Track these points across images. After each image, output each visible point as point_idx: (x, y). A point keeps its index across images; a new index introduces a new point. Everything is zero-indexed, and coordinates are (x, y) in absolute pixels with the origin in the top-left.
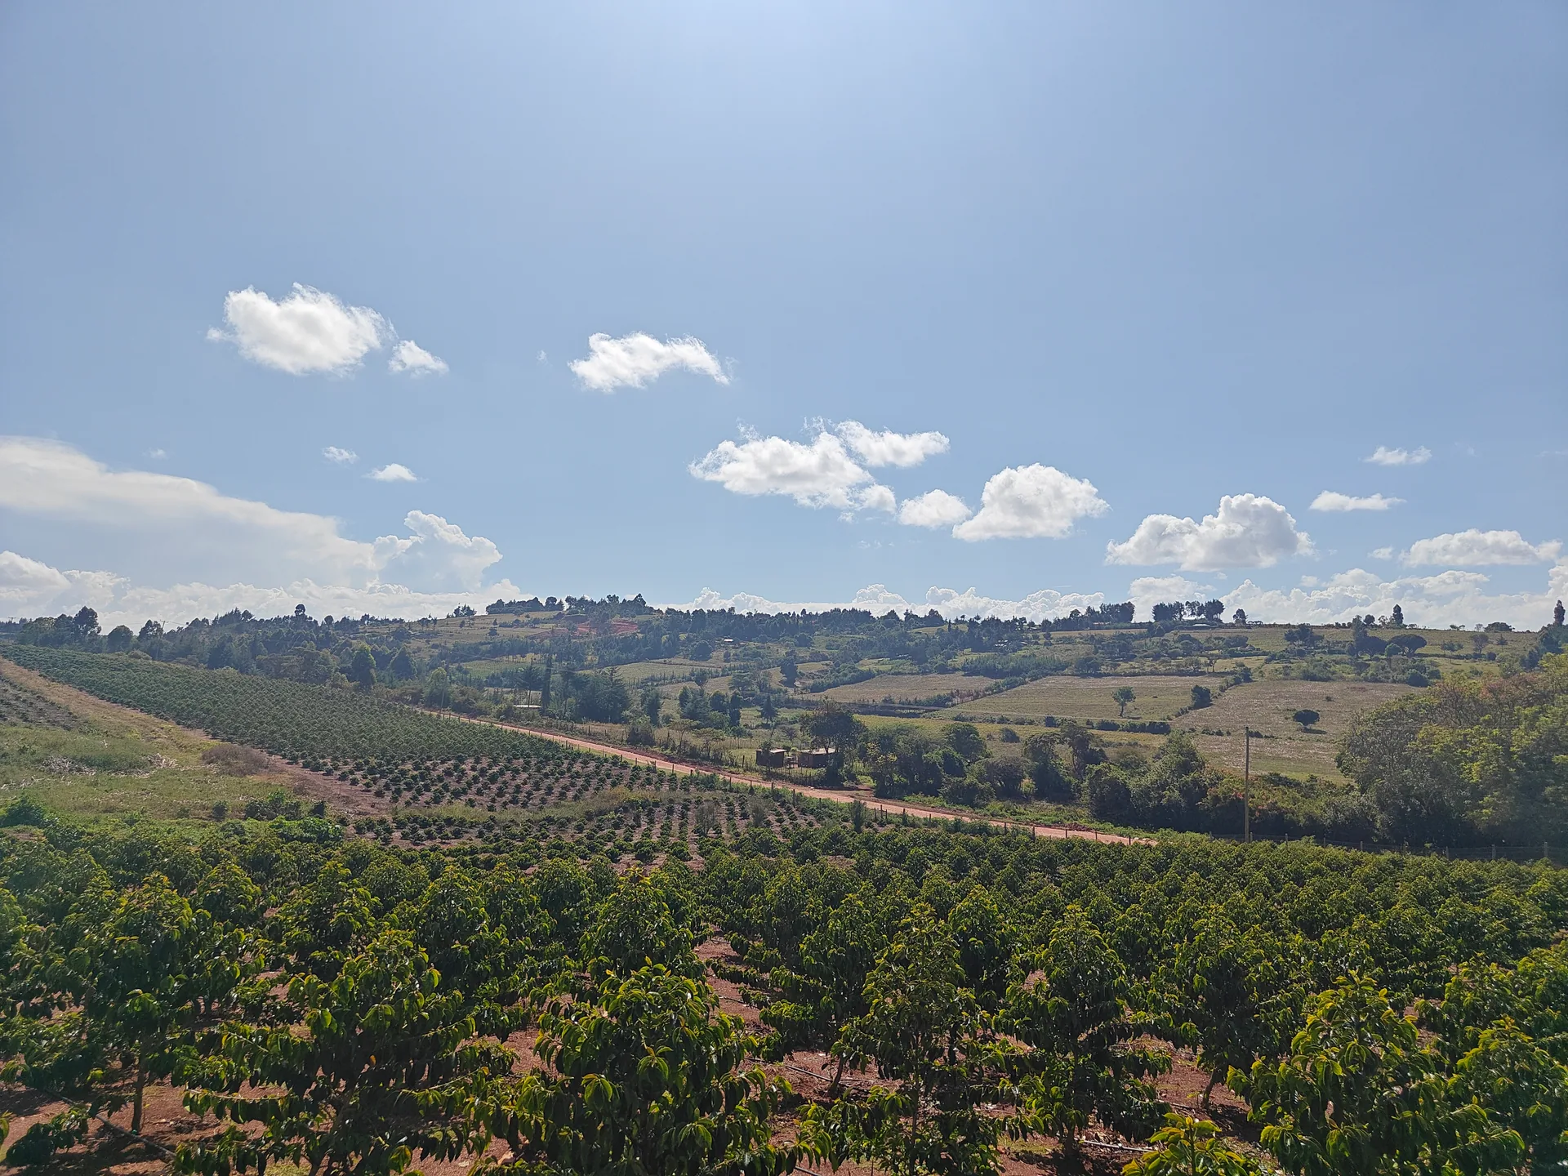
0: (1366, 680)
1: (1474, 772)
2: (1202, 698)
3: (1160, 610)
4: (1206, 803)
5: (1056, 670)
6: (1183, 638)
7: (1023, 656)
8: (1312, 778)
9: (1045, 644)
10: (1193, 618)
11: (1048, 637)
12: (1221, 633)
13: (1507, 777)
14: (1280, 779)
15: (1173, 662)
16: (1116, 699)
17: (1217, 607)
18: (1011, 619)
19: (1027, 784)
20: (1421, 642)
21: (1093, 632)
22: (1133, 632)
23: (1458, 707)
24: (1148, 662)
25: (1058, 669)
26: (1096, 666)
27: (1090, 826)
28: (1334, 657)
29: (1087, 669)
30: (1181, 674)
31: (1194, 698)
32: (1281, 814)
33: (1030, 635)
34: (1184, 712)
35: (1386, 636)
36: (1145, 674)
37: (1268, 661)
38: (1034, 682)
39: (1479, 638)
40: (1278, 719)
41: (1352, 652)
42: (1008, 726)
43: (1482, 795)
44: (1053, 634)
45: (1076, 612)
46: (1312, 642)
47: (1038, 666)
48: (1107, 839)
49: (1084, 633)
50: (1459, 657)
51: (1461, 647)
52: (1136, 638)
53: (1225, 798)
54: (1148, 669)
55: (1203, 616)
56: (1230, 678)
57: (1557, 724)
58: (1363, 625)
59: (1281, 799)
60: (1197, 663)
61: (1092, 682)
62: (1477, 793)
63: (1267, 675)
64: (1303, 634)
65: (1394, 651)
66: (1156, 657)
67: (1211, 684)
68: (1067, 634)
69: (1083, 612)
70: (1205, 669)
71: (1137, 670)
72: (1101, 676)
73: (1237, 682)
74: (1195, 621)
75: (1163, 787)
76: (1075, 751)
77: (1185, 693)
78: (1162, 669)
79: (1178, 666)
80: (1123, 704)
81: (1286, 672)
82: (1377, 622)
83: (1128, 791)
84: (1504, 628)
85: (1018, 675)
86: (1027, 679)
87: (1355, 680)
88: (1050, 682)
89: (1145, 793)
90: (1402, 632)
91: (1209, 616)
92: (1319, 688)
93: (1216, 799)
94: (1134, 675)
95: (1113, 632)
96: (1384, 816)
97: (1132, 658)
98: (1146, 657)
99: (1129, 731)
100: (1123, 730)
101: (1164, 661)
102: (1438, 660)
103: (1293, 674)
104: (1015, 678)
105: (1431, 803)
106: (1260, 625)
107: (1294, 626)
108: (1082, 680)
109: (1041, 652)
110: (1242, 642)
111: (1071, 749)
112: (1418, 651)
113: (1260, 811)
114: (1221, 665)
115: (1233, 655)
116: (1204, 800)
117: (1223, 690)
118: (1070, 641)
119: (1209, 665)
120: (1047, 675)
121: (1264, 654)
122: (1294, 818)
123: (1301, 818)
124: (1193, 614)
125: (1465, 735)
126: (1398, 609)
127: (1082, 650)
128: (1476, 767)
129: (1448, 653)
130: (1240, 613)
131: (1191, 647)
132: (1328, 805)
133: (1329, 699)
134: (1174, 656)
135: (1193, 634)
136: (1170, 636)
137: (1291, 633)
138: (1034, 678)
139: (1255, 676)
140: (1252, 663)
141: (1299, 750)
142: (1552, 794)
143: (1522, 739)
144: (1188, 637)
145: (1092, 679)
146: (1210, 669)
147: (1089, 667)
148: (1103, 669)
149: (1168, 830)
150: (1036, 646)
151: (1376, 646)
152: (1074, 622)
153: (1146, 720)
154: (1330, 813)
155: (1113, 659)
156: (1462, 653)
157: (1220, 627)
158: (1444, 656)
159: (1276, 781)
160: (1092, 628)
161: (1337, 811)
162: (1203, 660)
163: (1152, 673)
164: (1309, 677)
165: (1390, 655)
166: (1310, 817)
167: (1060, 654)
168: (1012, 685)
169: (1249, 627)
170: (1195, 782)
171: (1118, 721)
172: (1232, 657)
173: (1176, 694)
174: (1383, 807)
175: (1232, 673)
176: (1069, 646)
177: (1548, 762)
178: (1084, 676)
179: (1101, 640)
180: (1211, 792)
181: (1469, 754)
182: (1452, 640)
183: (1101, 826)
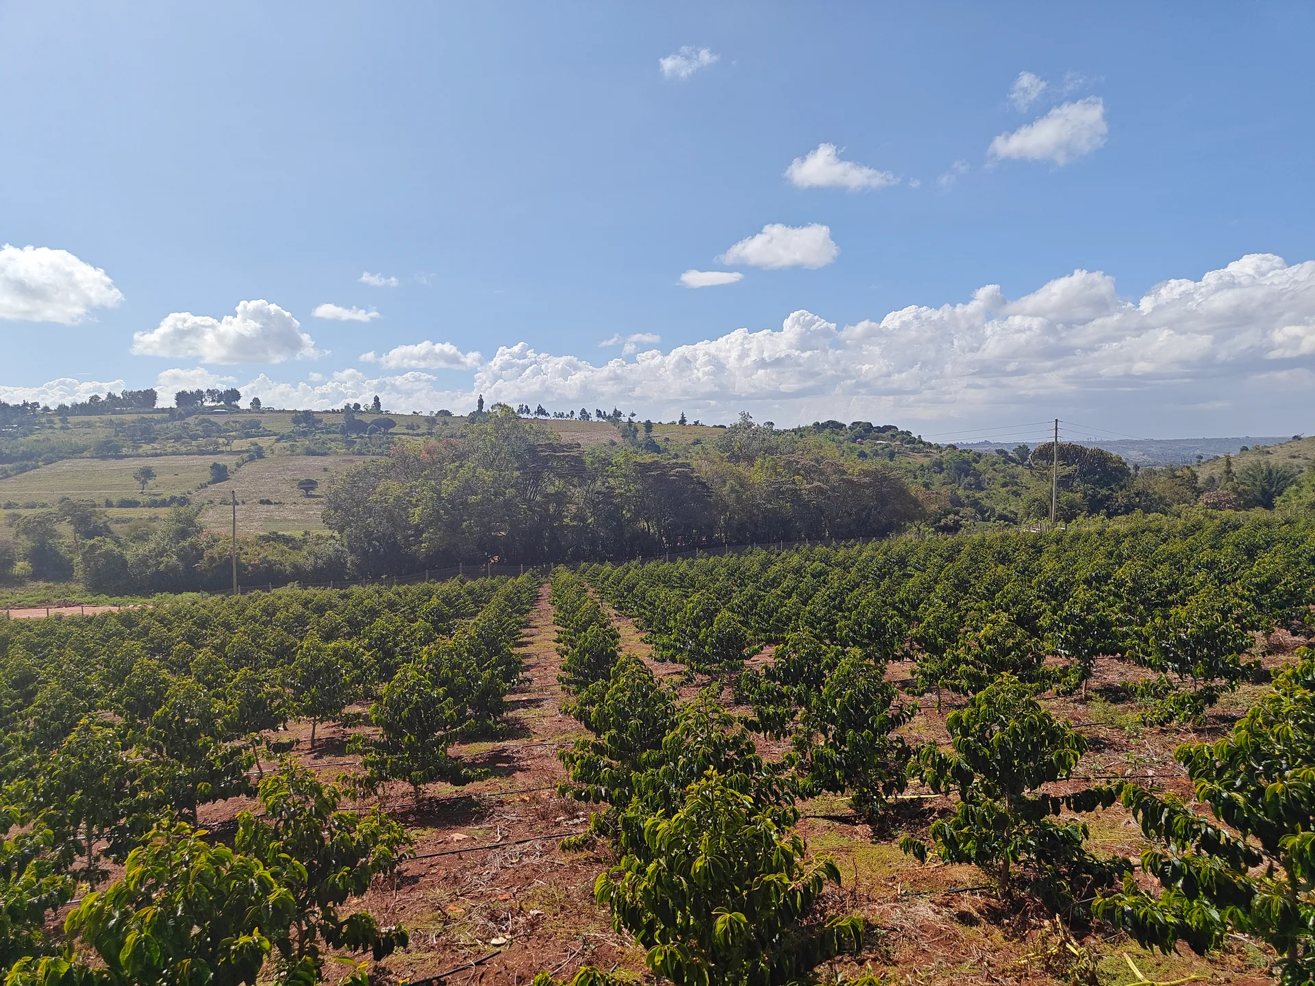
0: (353, 453)
1: (416, 515)
2: (220, 474)
3: (181, 397)
4: (202, 564)
5: (73, 453)
6: (203, 421)
7: (35, 441)
8: (307, 533)
9: (62, 428)
10: (213, 404)
11: (64, 421)
12: (238, 417)
13: (439, 518)
14: (278, 536)
15: (194, 443)
16: (137, 478)
17: (235, 395)
18: (21, 403)
19: (21, 567)
20: (393, 424)
21: (114, 417)
22: (156, 416)
23: (407, 466)
24: (171, 443)
25: (76, 452)
26: (117, 448)
27: (82, 600)
28: (330, 436)
29: (108, 451)
30: (201, 453)
31: (212, 474)
32: (271, 565)
33: (44, 420)
34: (203, 486)
35: (368, 419)
36: (166, 455)
37: (278, 441)
38: (49, 466)
39: (431, 421)
40: (285, 488)
41: (344, 431)
42: (16, 511)
43: (423, 532)
44: (70, 419)
45: (97, 397)
46: (313, 425)
47: (53, 449)
48: (99, 611)
49: (104, 417)
50: (418, 435)
51: (418, 427)
52: (158, 422)
53: (220, 558)
54: (170, 450)
55: (222, 403)
56: (245, 455)
57: (469, 476)
58: (352, 411)
59: (271, 554)
60: (216, 443)
61: (113, 464)
62: (419, 531)
63: (277, 452)
64: (307, 417)
65: (373, 431)
66: (178, 439)
67: (228, 461)
68: (86, 418)
69: (103, 397)
70: (224, 449)
71: (158, 451)
72: (122, 457)
73: (252, 459)
74: (215, 407)
75: (161, 554)
76: (76, 528)
77: (204, 470)
78: (183, 449)
79: (198, 446)
80: (144, 483)
81: (292, 449)
82: (362, 409)
83: (125, 562)
84: (447, 413)
85: (29, 459)
86: (40, 463)
87: (345, 454)
88: (66, 465)
89: (143, 562)
90: (380, 416)
91: (228, 403)
92: (318, 461)
93: (212, 559)
94: (156, 455)
95: (135, 417)
96: (353, 557)
97: (153, 440)
98: (167, 439)
99: (150, 507)
100: (144, 506)
101: (184, 443)
102: (404, 437)
103: (298, 451)
104: (25, 462)
105: (387, 542)
106: (271, 411)
107: (299, 412)
108: (102, 462)
109: (57, 436)
110: (256, 425)
111: (72, 527)
112: (391, 430)
113: (252, 566)
114: (237, 445)
115: (248, 436)
116: (201, 562)
117: (239, 465)
118: (89, 425)
119: (227, 445)
120: (62, 458)
121: (275, 434)
122: (282, 568)
123: (288, 567)
124: (213, 401)
125: (411, 487)
126: (377, 399)
127: (102, 434)
128: (418, 511)
129: (411, 431)
130: (256, 402)
131: (210, 430)
132: (309, 553)
133: (325, 470)
134: (194, 438)
135: (212, 418)
136: (191, 420)
137: (296, 417)
138: (48, 462)
139: (267, 454)
140: (264, 442)
141: (302, 512)
142: (467, 527)
143: (448, 487)
144: (209, 421)
145: (113, 460)
146: (228, 448)
147: (109, 450)
148: (124, 451)
149: (164, 594)
150: (51, 431)
151: (360, 427)
152: (93, 407)
153: (167, 495)
154: (312, 560)
155: (134, 442)
156: (420, 431)
157: (238, 412)
158: (408, 434)
159: (275, 538)
160: (114, 413)
161: (317, 558)
162: (221, 440)
163: (174, 454)
164: (310, 453)
165: (370, 434)
166: (295, 566)
167: (78, 439)
168: (23, 470)
169: (263, 413)
170: (192, 546)
171: (139, 499)
172: (247, 437)
173: (197, 471)
174: (353, 550)
175: (247, 451)
176: (88, 430)
177: (465, 504)
178: (104, 458)
179: (122, 424)
180: (207, 554)
181: (414, 501)
182: (414, 423)
183: (94, 599)
